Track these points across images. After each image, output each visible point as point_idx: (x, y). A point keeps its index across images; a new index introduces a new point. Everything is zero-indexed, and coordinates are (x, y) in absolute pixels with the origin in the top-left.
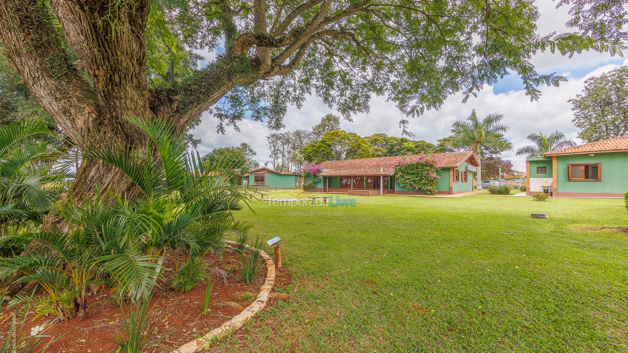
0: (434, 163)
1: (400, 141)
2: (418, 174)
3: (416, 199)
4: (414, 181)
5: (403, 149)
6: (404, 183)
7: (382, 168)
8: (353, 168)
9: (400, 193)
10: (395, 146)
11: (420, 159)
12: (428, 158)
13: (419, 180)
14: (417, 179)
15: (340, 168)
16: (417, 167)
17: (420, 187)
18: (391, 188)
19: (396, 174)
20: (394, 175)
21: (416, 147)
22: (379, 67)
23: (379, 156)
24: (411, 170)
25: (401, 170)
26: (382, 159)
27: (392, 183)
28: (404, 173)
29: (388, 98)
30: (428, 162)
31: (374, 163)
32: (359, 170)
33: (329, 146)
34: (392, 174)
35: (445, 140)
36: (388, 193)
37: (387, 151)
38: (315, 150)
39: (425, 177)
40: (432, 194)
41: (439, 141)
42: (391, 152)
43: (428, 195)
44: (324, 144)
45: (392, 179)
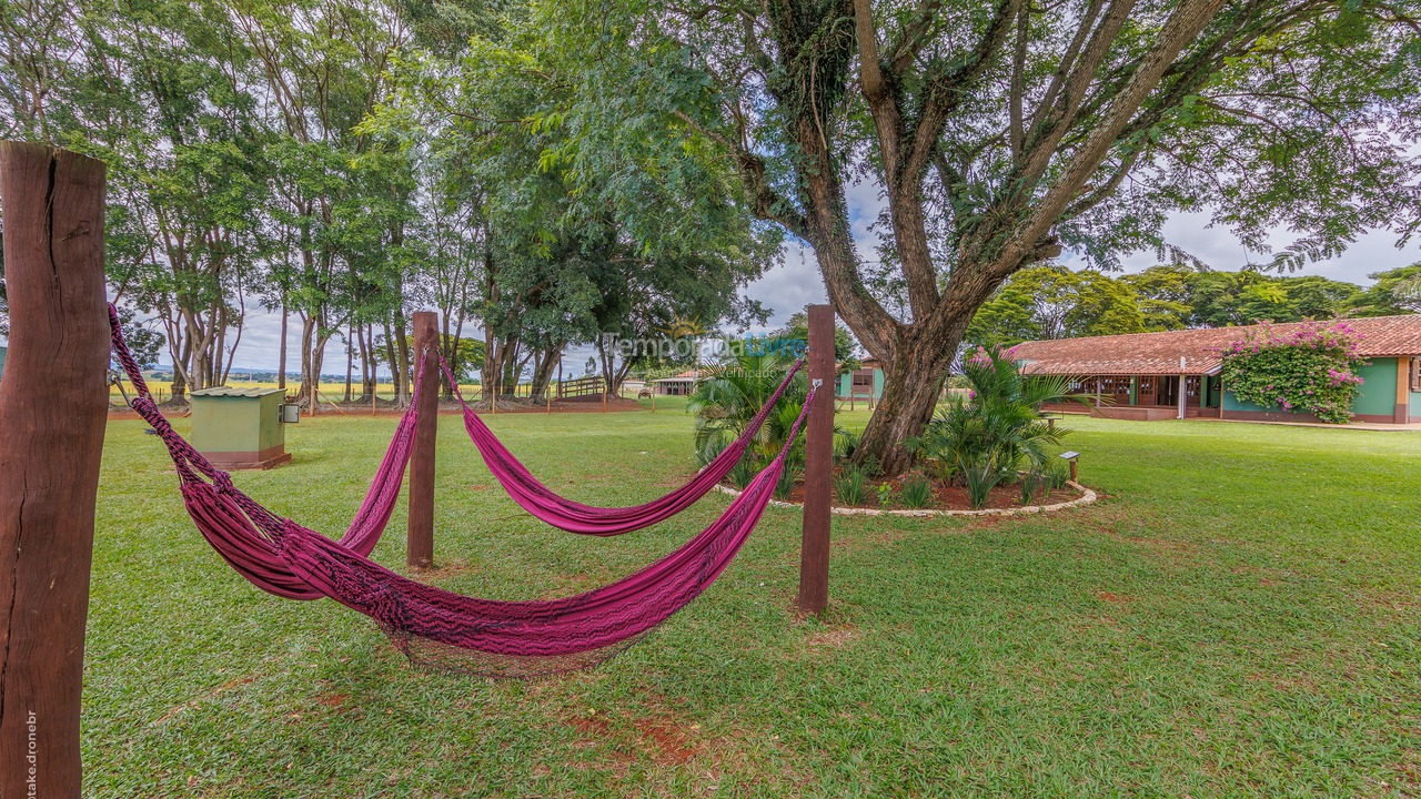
0: (1344, 344)
1: (1235, 282)
2: (1293, 372)
3: (1283, 430)
4: (1281, 388)
5: (1244, 301)
6: (1247, 394)
7: (1183, 359)
8: (1100, 359)
9: (1233, 416)
10: (1219, 294)
11: (1300, 336)
12: (1325, 333)
13: (1296, 388)
14: (1289, 384)
15: (1065, 357)
16: (1290, 354)
17: (1297, 403)
18: (1208, 404)
19: (1223, 371)
20: (1221, 374)
21: (1292, 294)
22: (1188, 159)
23: (1169, 325)
24: (1271, 363)
25: (1238, 362)
26: (1178, 333)
27: (1213, 393)
28: (1250, 369)
29: (1213, 220)
30: (1325, 343)
31: (1158, 346)
32: (1118, 363)
33: (1025, 304)
34: (1211, 372)
35: (1398, 274)
36: (1200, 415)
37: (1189, 309)
38: (990, 316)
39: (1314, 379)
40: (1336, 421)
41: (1374, 277)
42: (1205, 311)
43: (1324, 422)
44: (1012, 302)
45: (1213, 383)
